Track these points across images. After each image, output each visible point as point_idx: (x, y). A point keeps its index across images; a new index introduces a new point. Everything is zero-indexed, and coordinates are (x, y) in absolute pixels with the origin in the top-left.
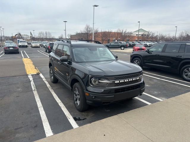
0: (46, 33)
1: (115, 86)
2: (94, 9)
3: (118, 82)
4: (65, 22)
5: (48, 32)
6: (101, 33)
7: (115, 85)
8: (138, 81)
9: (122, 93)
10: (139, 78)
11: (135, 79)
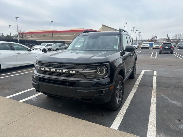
1: (42, 73)
8: (75, 76)
9: (47, 84)
10: (74, 72)
11: (67, 71)
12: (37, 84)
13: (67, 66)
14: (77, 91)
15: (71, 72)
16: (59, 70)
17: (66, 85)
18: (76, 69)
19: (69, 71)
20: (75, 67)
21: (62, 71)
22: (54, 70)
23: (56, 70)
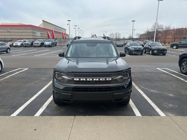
0: (116, 34)
1: (74, 84)
2: (159, 4)
3: (78, 79)
4: (133, 21)
5: (118, 33)
6: (174, 30)
7: (75, 82)
8: (110, 82)
9: (83, 92)
10: (110, 79)
11: (104, 79)
12: (71, 94)
13: (103, 75)
14: (115, 94)
15: (107, 79)
16: (96, 79)
17: (103, 91)
18: (111, 76)
19: (106, 79)
20: (111, 75)
21: (99, 79)
22: (91, 80)
23: (93, 79)
